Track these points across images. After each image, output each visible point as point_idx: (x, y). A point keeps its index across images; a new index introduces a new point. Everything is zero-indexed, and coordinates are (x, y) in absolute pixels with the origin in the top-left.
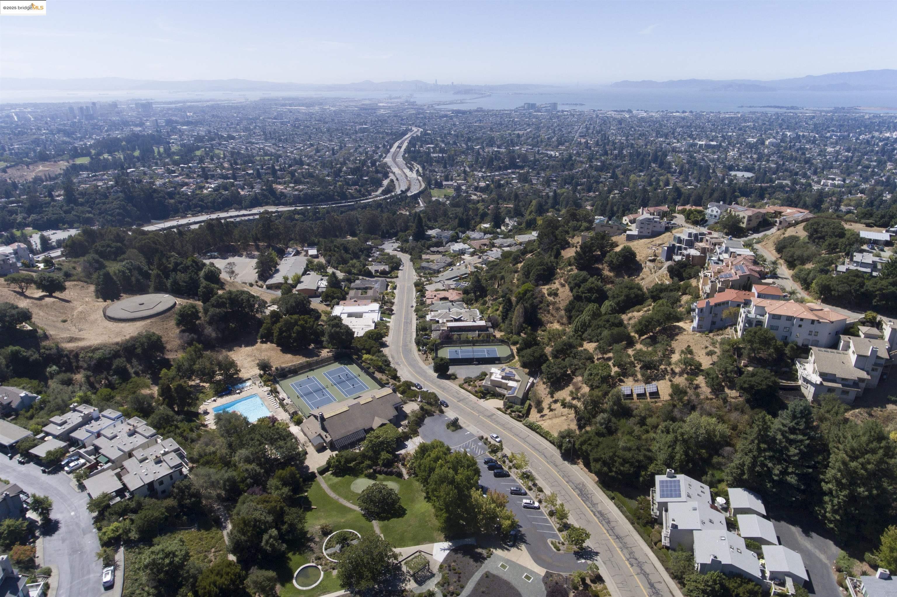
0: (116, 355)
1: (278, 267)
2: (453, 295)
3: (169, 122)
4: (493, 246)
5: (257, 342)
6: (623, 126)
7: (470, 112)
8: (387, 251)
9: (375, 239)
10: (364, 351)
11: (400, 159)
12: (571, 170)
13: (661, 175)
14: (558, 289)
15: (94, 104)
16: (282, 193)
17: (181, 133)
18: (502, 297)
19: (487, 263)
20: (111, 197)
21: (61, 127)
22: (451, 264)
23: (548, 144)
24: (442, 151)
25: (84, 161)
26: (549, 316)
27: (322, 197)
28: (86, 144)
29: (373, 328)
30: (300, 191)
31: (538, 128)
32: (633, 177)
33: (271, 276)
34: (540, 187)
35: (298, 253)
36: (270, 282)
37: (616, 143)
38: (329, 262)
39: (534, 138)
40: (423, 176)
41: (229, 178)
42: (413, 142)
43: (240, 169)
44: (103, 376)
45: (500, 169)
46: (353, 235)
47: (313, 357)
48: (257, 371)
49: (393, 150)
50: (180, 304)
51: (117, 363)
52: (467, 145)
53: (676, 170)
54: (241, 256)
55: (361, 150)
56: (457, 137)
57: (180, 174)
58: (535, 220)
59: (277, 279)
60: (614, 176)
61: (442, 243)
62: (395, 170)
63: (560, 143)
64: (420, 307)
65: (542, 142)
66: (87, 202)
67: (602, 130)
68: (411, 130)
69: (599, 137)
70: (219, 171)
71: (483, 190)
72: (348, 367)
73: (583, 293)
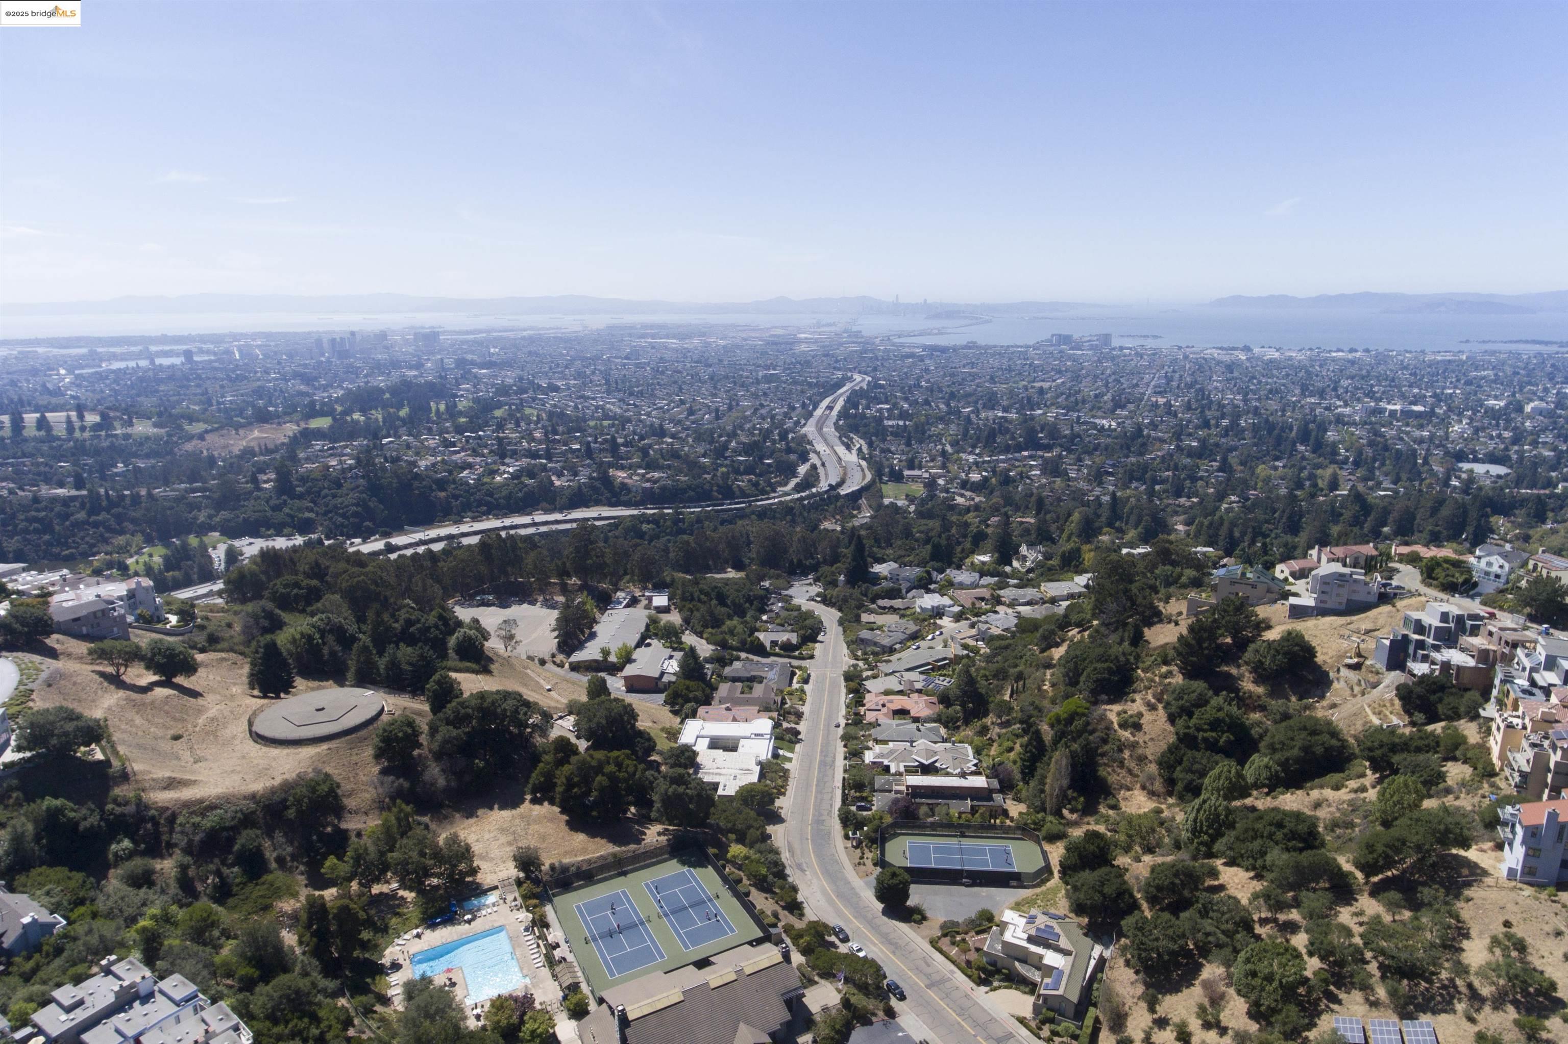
0: (247, 820)
1: (596, 628)
2: (919, 706)
3: (461, 363)
4: (998, 601)
5: (523, 801)
6: (1236, 374)
7: (955, 349)
8: (796, 601)
9: (778, 577)
10: (732, 836)
11: (830, 430)
12: (1141, 454)
13: (1319, 466)
14: (1140, 715)
15: (353, 334)
16: (624, 486)
17: (477, 380)
18: (1021, 722)
19: (989, 639)
20: (347, 485)
21: (301, 369)
22: (915, 637)
23: (1096, 406)
24: (903, 415)
25: (323, 423)
26: (1123, 772)
27: (692, 493)
28: (330, 397)
29: (754, 778)
30: (655, 482)
31: (1077, 378)
32: (1262, 470)
33: (580, 646)
34: (1083, 485)
35: (634, 602)
36: (578, 657)
37: (1224, 406)
38: (687, 621)
39: (1070, 395)
40: (869, 460)
41: (540, 457)
42: (852, 401)
43: (559, 441)
44: (212, 867)
45: (1007, 449)
46: (738, 567)
47: (628, 843)
48: (511, 871)
49: (818, 412)
50: (390, 713)
51: (245, 839)
52: (948, 405)
53: (1347, 458)
54: (533, 603)
55: (763, 411)
56: (932, 391)
57: (463, 449)
58: (1078, 550)
59: (590, 652)
60: (1225, 467)
61: (900, 590)
62: (820, 447)
63: (1118, 404)
64: (852, 730)
65: (1084, 401)
66: (309, 492)
67: (1196, 382)
68: (851, 379)
69: (1192, 394)
70: (525, 444)
71: (977, 488)
72: (698, 872)
73: (1199, 729)
